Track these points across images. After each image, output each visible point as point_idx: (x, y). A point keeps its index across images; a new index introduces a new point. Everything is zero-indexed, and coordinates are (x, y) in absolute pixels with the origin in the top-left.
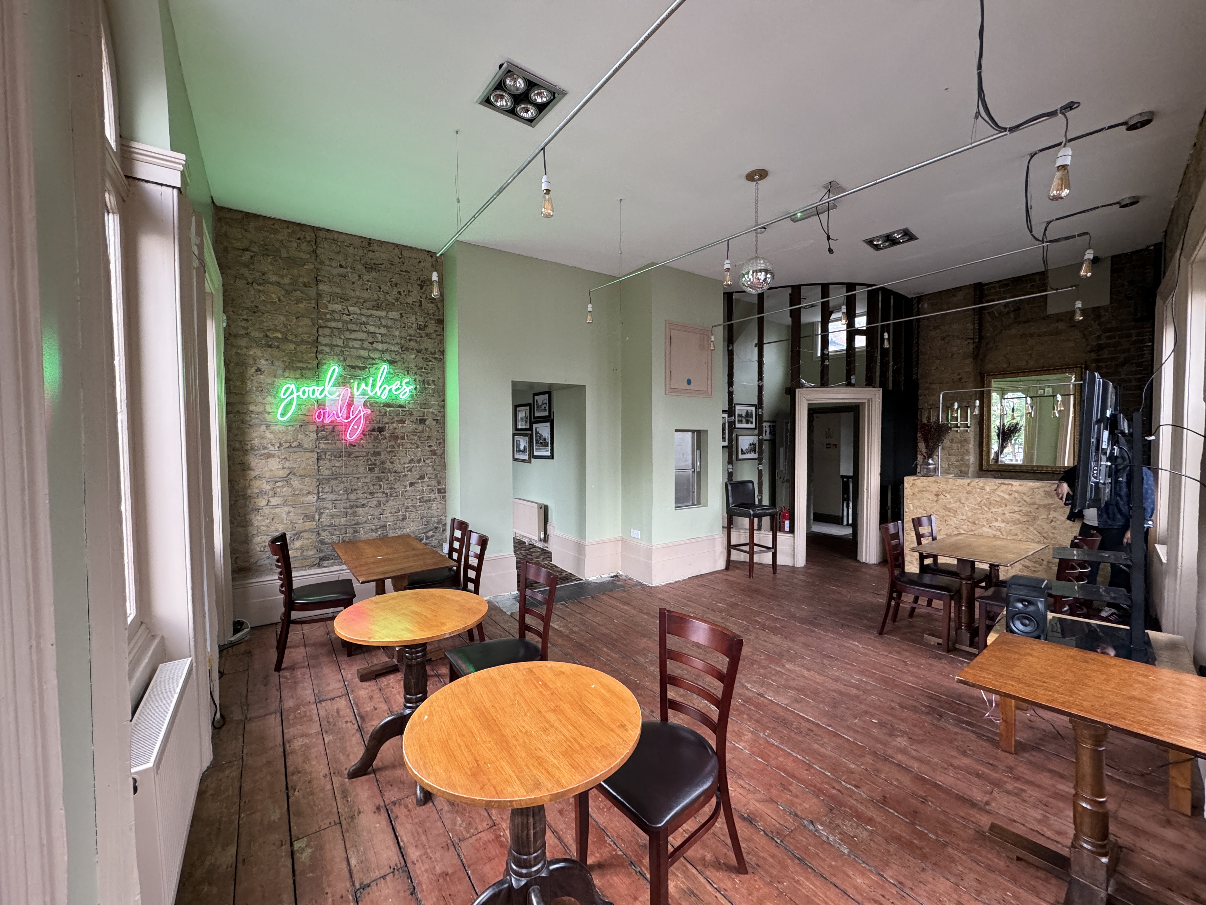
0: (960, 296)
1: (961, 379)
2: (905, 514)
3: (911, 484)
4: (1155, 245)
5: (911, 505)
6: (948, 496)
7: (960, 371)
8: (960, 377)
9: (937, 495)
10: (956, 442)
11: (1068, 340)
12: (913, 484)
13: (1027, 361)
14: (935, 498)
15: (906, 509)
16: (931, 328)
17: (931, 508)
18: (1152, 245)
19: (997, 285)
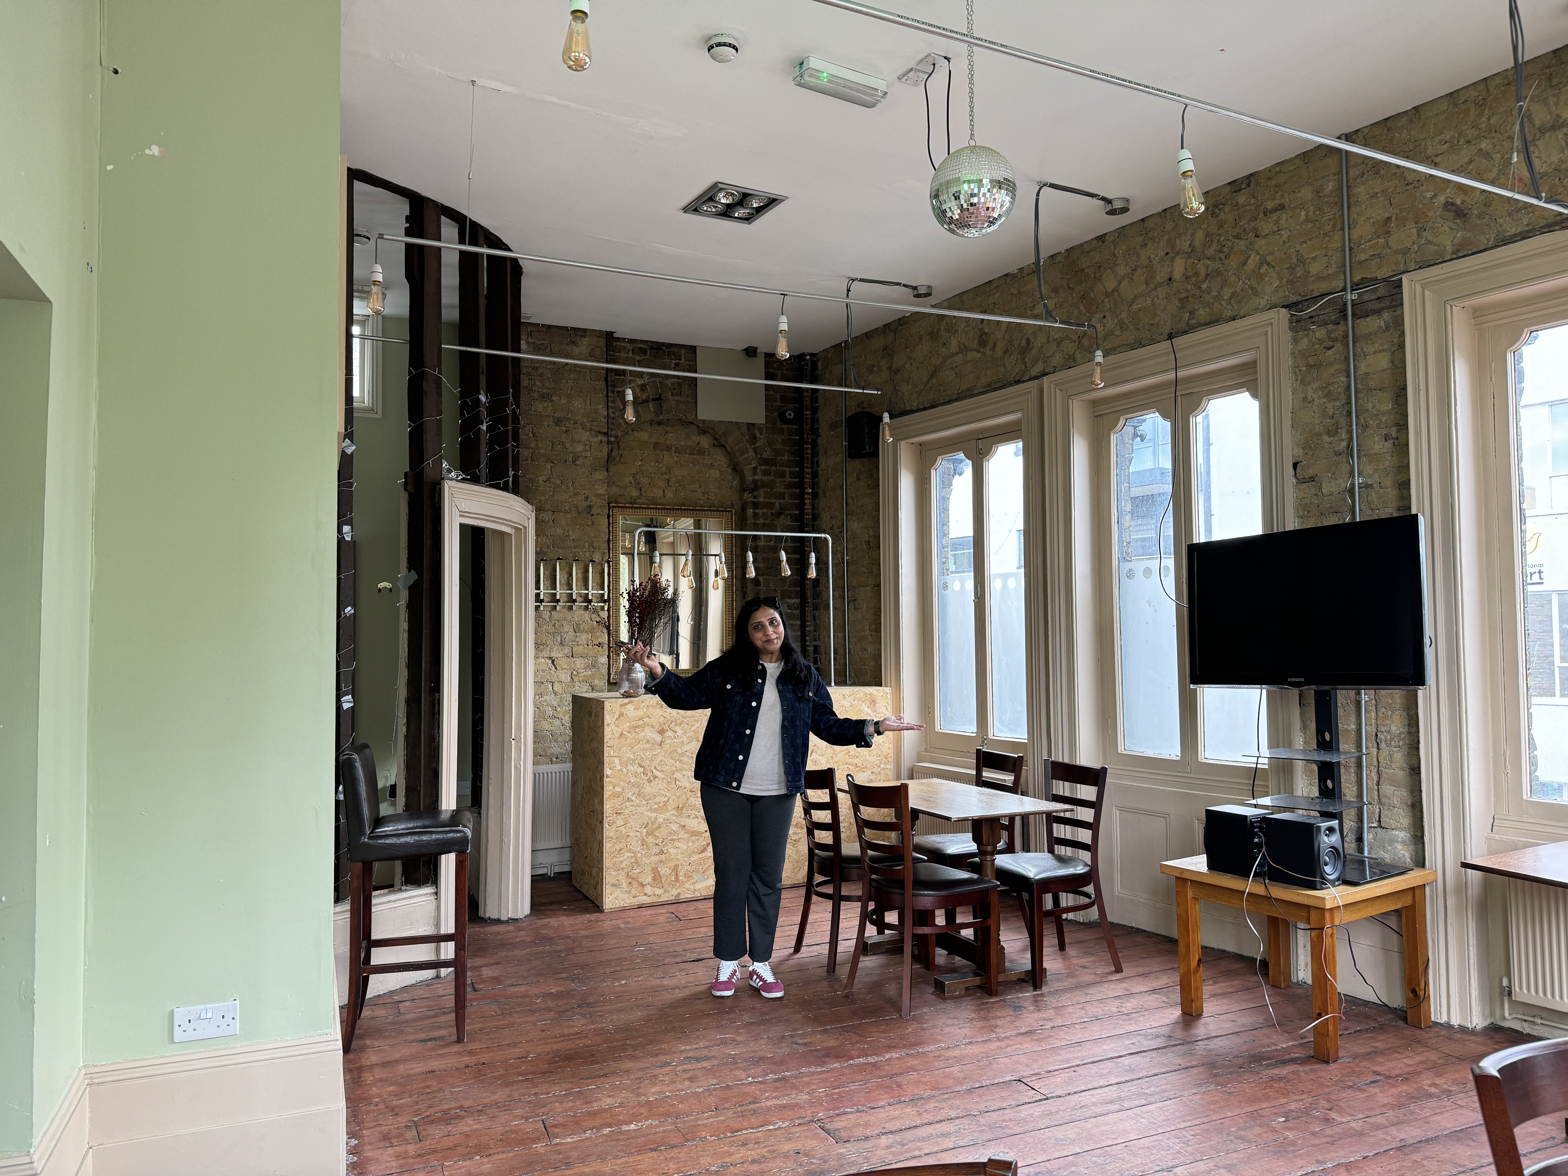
0: (585, 345)
1: (590, 507)
2: (606, 780)
3: (616, 716)
4: (812, 355)
5: (617, 760)
6: (680, 732)
7: (587, 492)
8: (588, 503)
9: (662, 732)
10: (584, 631)
11: (712, 466)
12: (621, 714)
13: (664, 491)
14: (658, 738)
15: (607, 771)
16: (536, 395)
17: (651, 760)
18: (809, 355)
19: (629, 346)
